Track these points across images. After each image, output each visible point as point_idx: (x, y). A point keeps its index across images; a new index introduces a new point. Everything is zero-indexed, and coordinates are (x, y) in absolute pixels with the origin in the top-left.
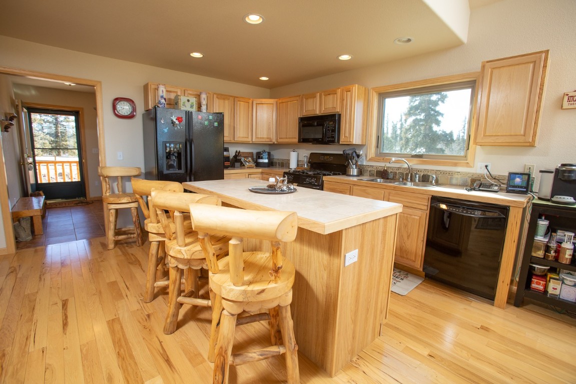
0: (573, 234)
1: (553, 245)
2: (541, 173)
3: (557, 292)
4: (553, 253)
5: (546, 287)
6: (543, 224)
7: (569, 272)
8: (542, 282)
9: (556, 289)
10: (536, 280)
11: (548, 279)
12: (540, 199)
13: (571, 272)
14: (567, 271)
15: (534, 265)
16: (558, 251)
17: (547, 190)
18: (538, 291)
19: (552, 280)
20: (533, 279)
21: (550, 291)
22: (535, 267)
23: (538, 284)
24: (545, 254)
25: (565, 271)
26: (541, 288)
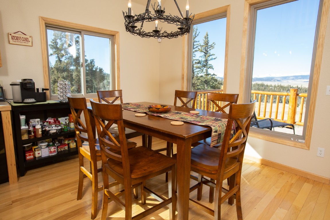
0: (39, 120)
1: (31, 129)
2: (11, 86)
3: (40, 155)
4: (33, 134)
5: (34, 155)
6: (23, 118)
7: (42, 141)
8: (31, 153)
9: (39, 153)
10: (28, 154)
11: (33, 150)
12: (15, 103)
13: (43, 141)
14: (41, 141)
15: (24, 146)
16: (34, 132)
17: (18, 97)
18: (31, 159)
19: (36, 150)
20: (26, 154)
21: (37, 155)
22: (25, 146)
23: (30, 155)
24: (29, 136)
25: (40, 141)
26: (32, 157)
